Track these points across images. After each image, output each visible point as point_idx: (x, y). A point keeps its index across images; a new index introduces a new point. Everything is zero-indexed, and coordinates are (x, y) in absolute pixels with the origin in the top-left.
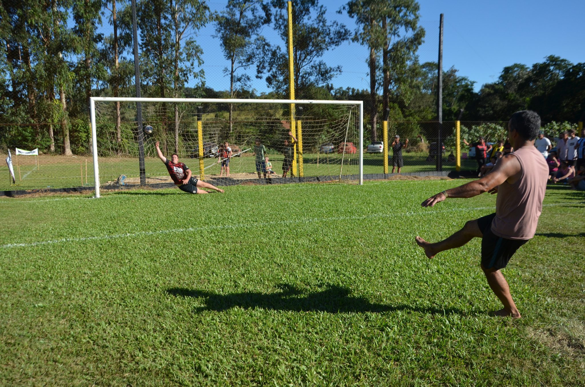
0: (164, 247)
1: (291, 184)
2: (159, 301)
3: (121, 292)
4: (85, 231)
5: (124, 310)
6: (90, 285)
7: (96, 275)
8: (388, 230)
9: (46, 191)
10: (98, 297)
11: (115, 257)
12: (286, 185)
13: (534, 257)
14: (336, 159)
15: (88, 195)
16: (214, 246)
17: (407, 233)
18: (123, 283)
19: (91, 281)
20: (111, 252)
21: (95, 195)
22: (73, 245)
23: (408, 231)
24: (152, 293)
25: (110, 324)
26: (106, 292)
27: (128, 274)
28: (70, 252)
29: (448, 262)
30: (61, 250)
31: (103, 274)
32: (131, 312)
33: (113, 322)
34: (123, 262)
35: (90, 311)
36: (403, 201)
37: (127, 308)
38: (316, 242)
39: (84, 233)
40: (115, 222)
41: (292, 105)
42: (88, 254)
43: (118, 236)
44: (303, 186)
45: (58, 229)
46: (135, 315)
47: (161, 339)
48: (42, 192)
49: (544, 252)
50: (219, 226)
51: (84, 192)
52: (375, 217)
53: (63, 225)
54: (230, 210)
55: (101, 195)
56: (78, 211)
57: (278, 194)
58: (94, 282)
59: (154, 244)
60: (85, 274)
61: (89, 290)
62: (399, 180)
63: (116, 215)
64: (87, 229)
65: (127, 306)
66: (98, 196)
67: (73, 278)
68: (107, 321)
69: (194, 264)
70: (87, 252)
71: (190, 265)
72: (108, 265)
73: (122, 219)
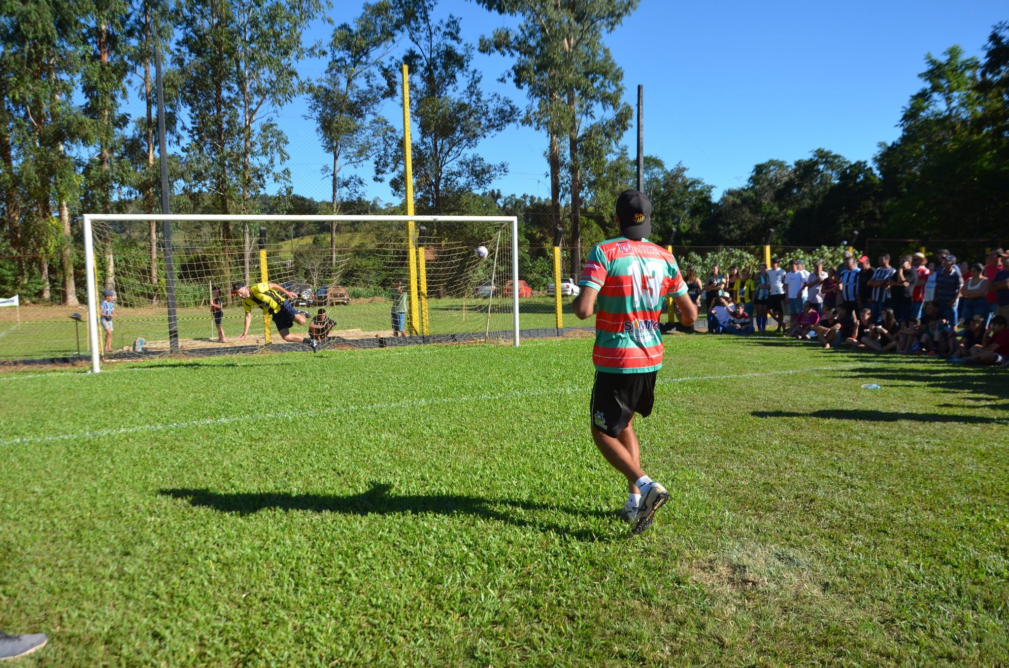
0: (171, 449)
1: (408, 348)
2: (134, 533)
3: (80, 519)
4: (57, 425)
5: (73, 547)
6: (34, 509)
7: (50, 495)
8: (526, 416)
9: (15, 363)
10: (41, 528)
11: (89, 465)
12: (400, 348)
13: (733, 452)
14: (480, 307)
15: (81, 369)
16: (250, 446)
17: (557, 419)
18: (87, 506)
19: (38, 503)
20: (87, 458)
21: (92, 368)
22: (29, 449)
23: (558, 416)
24: (127, 521)
25: (44, 569)
26: (56, 520)
27: (99, 491)
28: (21, 460)
29: (599, 462)
30: (8, 456)
31: (60, 492)
32: (84, 549)
33: (49, 565)
34: (98, 473)
35: (19, 549)
36: (570, 371)
37: (79, 545)
38: (409, 436)
39: (54, 429)
40: (109, 410)
41: (410, 223)
42: (48, 462)
43: (105, 433)
44: (426, 349)
45: (14, 424)
46: (88, 554)
47: (115, 589)
48: (10, 364)
49: (750, 444)
50: (268, 415)
51: (78, 363)
52: (516, 396)
53: (25, 417)
54: (296, 390)
55: (101, 368)
56: (56, 395)
57: (382, 364)
58: (42, 506)
59: (157, 444)
60: (34, 492)
61: (30, 518)
62: (580, 338)
63: (114, 398)
64: (60, 422)
65: (80, 541)
66: (97, 369)
67: (11, 500)
68: (41, 565)
69: (209, 474)
70: (49, 458)
71: (201, 477)
72: (75, 477)
73: (123, 406)
